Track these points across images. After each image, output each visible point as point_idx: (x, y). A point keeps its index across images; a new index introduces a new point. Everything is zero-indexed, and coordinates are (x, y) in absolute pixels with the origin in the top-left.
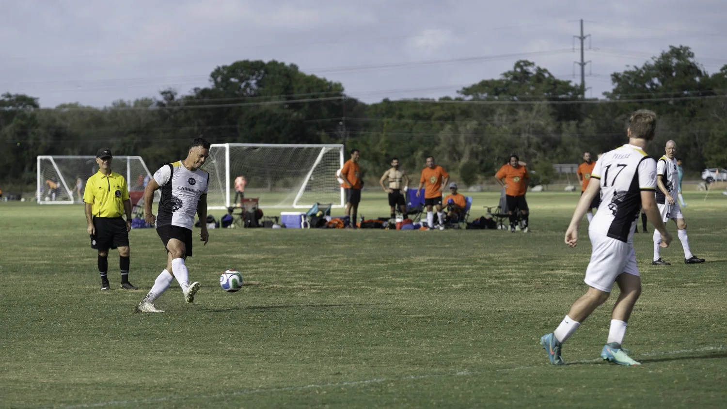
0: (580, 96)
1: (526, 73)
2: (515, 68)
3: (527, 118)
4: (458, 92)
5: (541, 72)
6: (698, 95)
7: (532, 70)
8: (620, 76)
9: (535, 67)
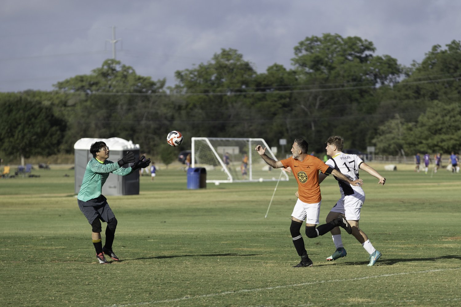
0: (161, 90)
1: (114, 70)
2: (103, 66)
3: (146, 107)
4: (54, 85)
5: (126, 69)
6: (257, 90)
7: (118, 68)
8: (183, 74)
9: (121, 65)
